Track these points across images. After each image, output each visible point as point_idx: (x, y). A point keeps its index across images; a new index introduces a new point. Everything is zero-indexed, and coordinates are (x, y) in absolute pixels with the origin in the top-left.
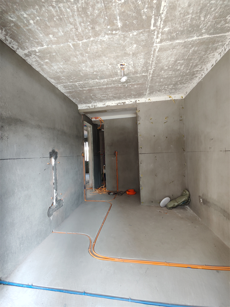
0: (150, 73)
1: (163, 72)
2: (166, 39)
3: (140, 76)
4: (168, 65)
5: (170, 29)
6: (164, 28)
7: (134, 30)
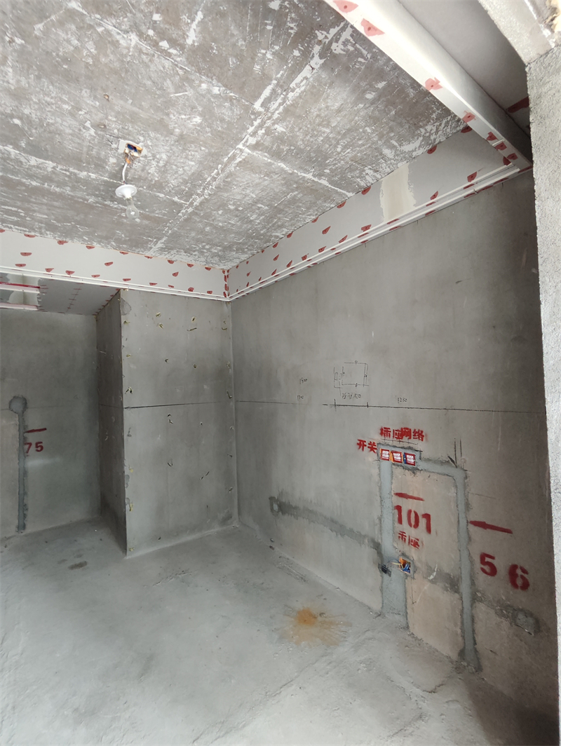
0: (192, 203)
1: (220, 212)
2: (267, 147)
3: (165, 201)
4: (238, 203)
5: (285, 133)
6: (277, 124)
7: (219, 80)
